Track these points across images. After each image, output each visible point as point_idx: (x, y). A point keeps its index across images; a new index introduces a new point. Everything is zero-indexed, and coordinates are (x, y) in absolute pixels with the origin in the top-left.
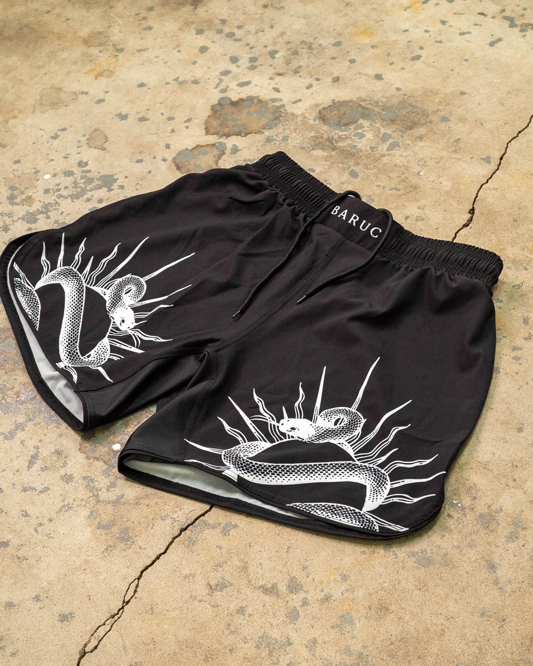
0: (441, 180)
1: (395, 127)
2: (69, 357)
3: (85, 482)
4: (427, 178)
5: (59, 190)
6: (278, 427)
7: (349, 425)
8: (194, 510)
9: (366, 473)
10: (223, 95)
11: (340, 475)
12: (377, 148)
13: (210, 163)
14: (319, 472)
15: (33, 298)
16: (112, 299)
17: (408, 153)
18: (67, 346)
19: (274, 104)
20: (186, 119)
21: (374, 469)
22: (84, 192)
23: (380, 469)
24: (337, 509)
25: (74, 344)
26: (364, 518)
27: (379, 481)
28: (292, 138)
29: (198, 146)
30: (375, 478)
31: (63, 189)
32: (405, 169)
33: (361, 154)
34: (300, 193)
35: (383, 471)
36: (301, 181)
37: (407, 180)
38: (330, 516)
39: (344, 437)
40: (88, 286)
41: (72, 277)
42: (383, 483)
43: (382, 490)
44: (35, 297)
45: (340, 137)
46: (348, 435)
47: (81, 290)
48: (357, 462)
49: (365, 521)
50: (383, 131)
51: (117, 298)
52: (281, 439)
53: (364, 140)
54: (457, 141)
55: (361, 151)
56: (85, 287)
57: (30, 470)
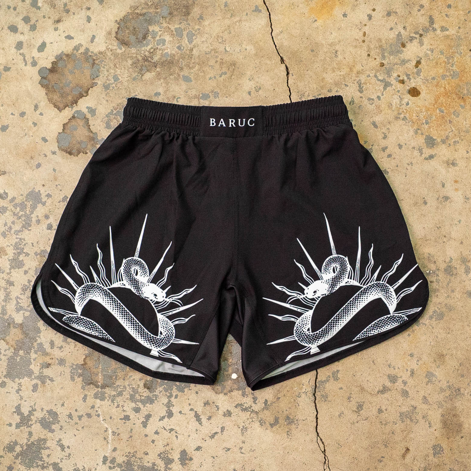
2: (151, 343)
3: (239, 408)
4: (234, 51)
5: (10, 228)
6: (306, 297)
7: (342, 267)
8: (310, 380)
9: (374, 290)
10: (38, 68)
11: (362, 301)
12: (181, 45)
13: (87, 134)
14: (351, 308)
15: (86, 321)
16: (132, 285)
17: (205, 37)
18: (141, 336)
19: (80, 52)
20: (33, 108)
21: (376, 284)
22: (28, 218)
23: (379, 282)
24: (379, 323)
25: (143, 332)
26: (395, 318)
27: (384, 290)
28: (119, 75)
29: (64, 125)
30: (380, 289)
31: (13, 226)
32: (215, 52)
33: (176, 58)
35: (381, 282)
37: (224, 61)
38: (380, 330)
39: (345, 277)
40: (109, 287)
41: (92, 289)
42: (387, 289)
43: (390, 294)
44: (86, 320)
46: (345, 274)
47: (108, 293)
48: (365, 287)
49: (398, 319)
50: (172, 27)
51: (134, 282)
52: (315, 303)
53: (167, 44)
54: (226, 5)
55: (174, 55)
56: (108, 290)
57: (202, 424)
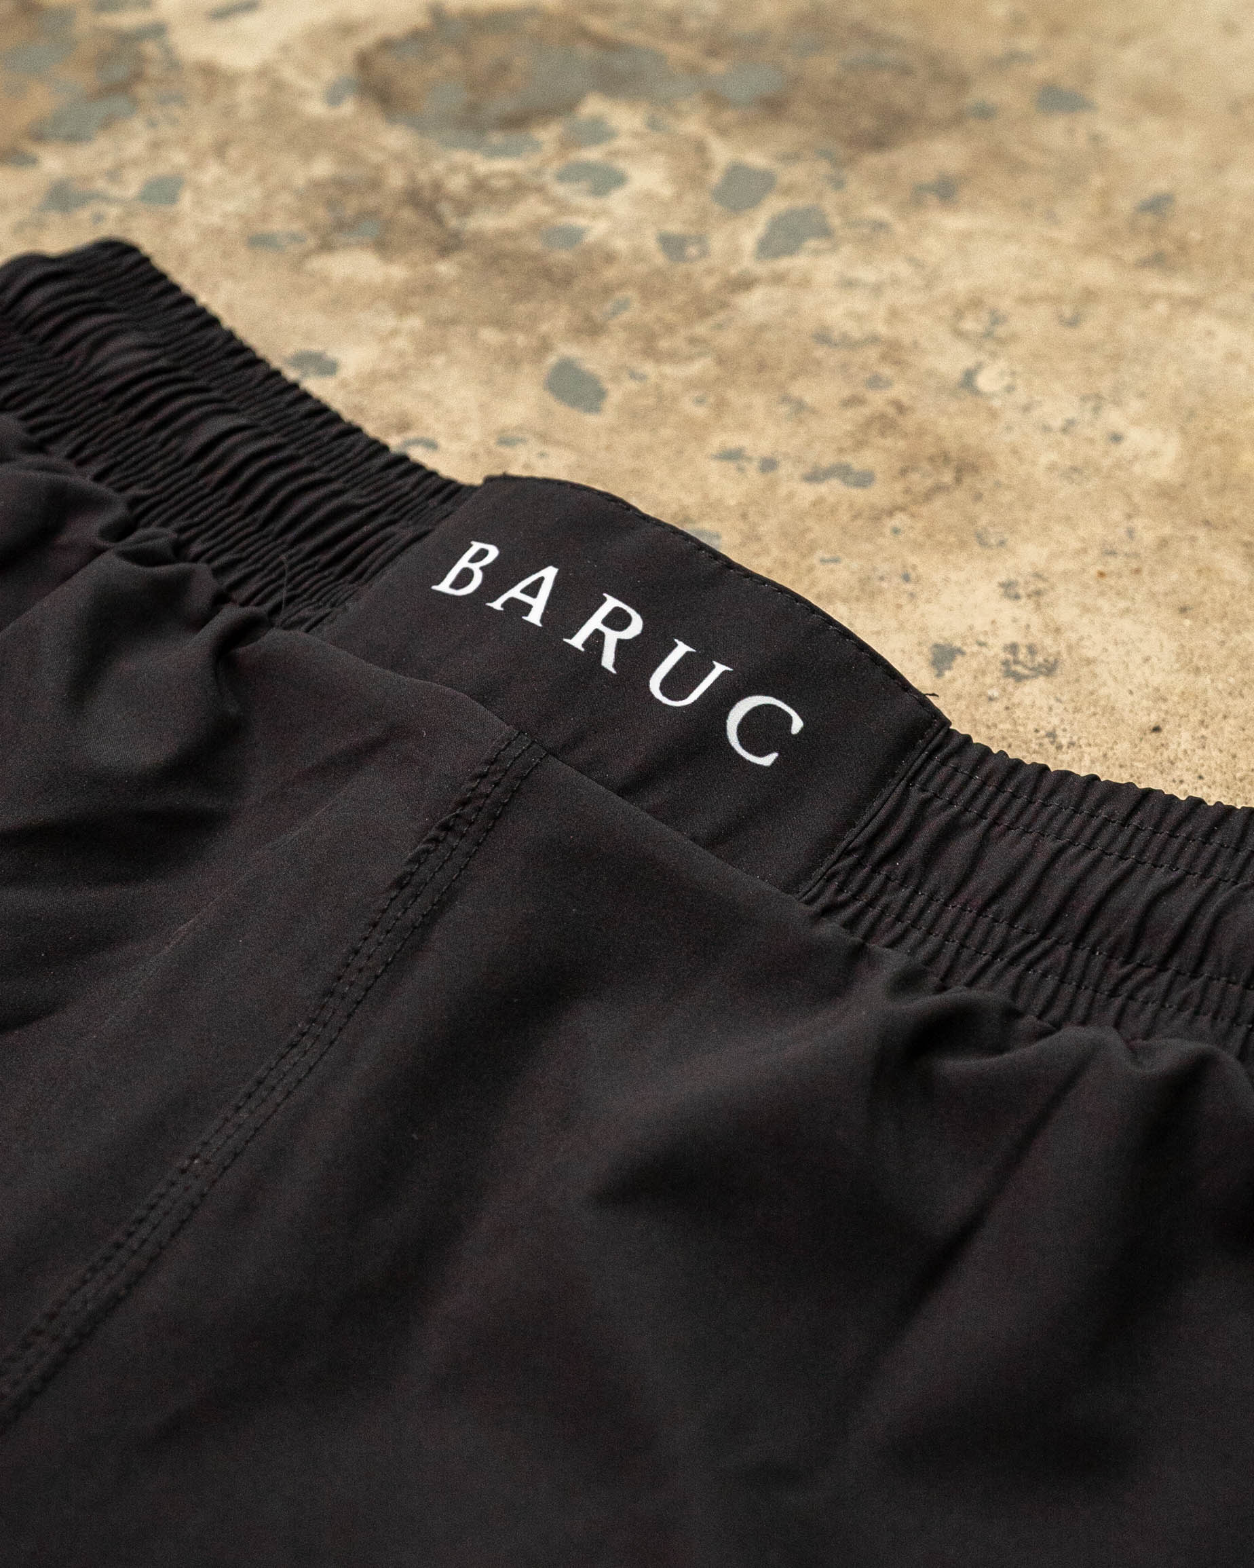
0: (1114, 418)
1: (787, 136)
4: (1026, 409)
12: (701, 240)
17: (887, 269)
28: (198, 189)
32: (884, 357)
33: (610, 274)
34: (230, 490)
36: (242, 421)
37: (908, 423)
45: (479, 185)
50: (722, 153)
53: (618, 201)
54: (1158, 206)
55: (610, 258)
